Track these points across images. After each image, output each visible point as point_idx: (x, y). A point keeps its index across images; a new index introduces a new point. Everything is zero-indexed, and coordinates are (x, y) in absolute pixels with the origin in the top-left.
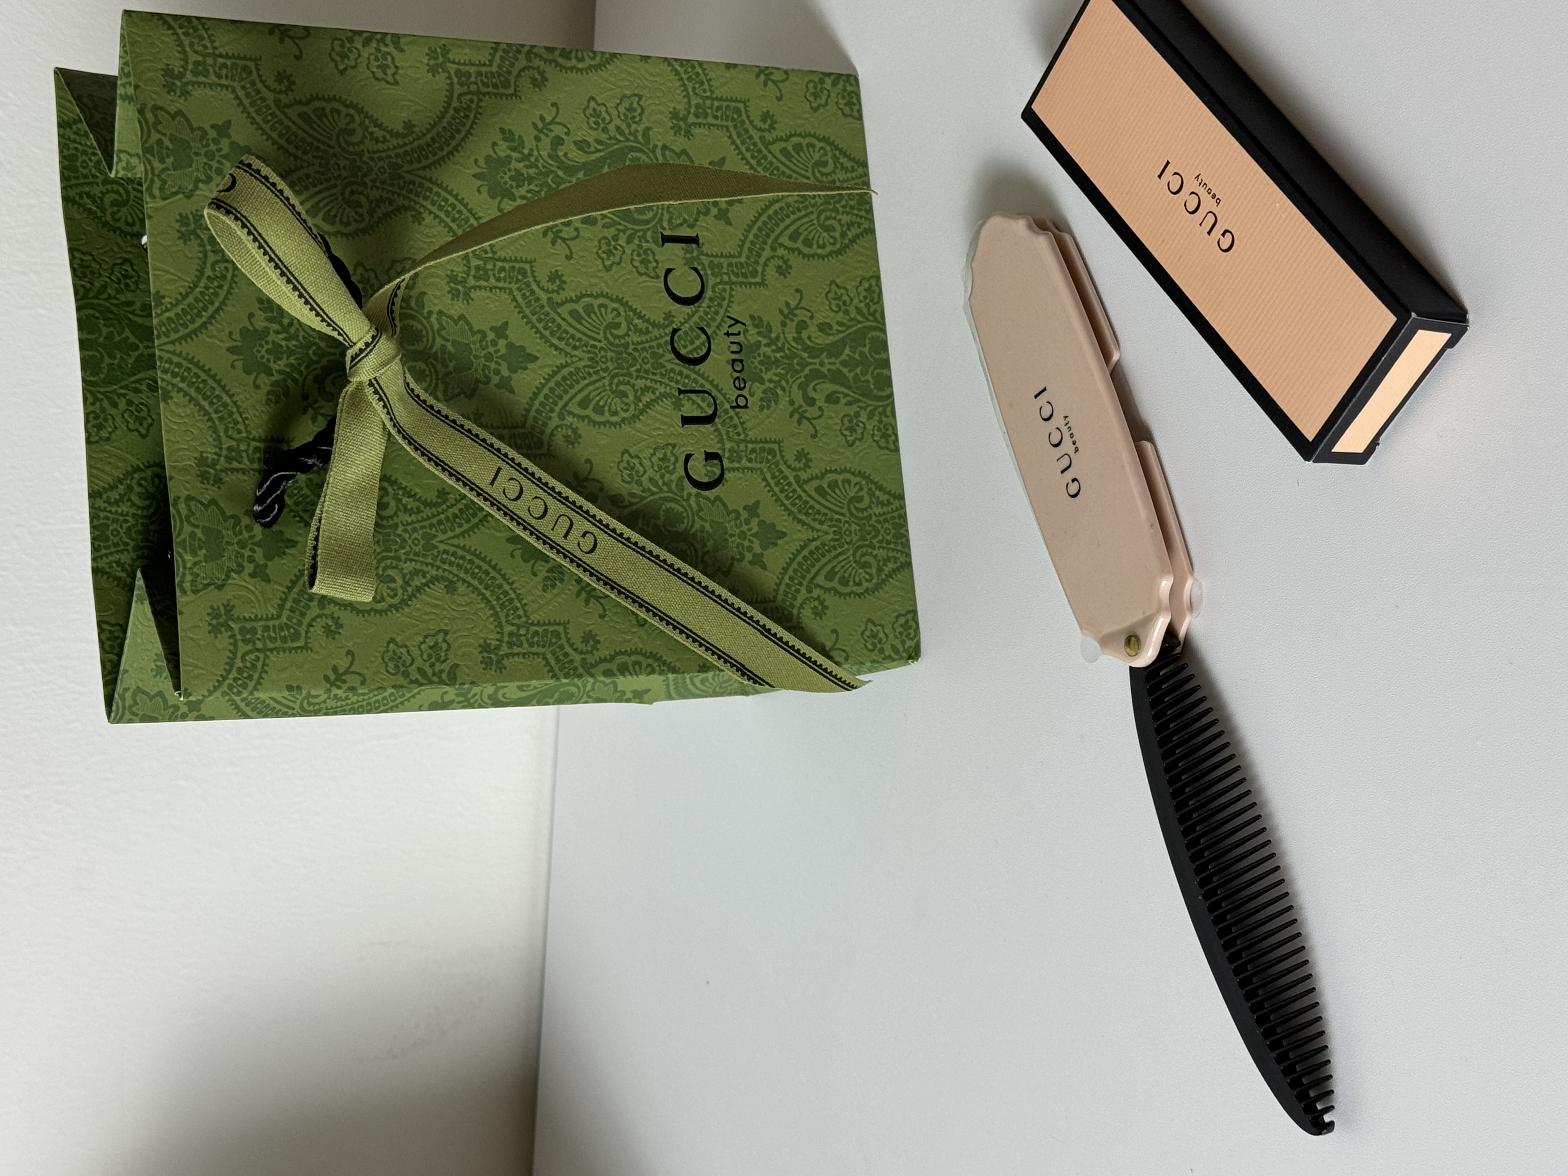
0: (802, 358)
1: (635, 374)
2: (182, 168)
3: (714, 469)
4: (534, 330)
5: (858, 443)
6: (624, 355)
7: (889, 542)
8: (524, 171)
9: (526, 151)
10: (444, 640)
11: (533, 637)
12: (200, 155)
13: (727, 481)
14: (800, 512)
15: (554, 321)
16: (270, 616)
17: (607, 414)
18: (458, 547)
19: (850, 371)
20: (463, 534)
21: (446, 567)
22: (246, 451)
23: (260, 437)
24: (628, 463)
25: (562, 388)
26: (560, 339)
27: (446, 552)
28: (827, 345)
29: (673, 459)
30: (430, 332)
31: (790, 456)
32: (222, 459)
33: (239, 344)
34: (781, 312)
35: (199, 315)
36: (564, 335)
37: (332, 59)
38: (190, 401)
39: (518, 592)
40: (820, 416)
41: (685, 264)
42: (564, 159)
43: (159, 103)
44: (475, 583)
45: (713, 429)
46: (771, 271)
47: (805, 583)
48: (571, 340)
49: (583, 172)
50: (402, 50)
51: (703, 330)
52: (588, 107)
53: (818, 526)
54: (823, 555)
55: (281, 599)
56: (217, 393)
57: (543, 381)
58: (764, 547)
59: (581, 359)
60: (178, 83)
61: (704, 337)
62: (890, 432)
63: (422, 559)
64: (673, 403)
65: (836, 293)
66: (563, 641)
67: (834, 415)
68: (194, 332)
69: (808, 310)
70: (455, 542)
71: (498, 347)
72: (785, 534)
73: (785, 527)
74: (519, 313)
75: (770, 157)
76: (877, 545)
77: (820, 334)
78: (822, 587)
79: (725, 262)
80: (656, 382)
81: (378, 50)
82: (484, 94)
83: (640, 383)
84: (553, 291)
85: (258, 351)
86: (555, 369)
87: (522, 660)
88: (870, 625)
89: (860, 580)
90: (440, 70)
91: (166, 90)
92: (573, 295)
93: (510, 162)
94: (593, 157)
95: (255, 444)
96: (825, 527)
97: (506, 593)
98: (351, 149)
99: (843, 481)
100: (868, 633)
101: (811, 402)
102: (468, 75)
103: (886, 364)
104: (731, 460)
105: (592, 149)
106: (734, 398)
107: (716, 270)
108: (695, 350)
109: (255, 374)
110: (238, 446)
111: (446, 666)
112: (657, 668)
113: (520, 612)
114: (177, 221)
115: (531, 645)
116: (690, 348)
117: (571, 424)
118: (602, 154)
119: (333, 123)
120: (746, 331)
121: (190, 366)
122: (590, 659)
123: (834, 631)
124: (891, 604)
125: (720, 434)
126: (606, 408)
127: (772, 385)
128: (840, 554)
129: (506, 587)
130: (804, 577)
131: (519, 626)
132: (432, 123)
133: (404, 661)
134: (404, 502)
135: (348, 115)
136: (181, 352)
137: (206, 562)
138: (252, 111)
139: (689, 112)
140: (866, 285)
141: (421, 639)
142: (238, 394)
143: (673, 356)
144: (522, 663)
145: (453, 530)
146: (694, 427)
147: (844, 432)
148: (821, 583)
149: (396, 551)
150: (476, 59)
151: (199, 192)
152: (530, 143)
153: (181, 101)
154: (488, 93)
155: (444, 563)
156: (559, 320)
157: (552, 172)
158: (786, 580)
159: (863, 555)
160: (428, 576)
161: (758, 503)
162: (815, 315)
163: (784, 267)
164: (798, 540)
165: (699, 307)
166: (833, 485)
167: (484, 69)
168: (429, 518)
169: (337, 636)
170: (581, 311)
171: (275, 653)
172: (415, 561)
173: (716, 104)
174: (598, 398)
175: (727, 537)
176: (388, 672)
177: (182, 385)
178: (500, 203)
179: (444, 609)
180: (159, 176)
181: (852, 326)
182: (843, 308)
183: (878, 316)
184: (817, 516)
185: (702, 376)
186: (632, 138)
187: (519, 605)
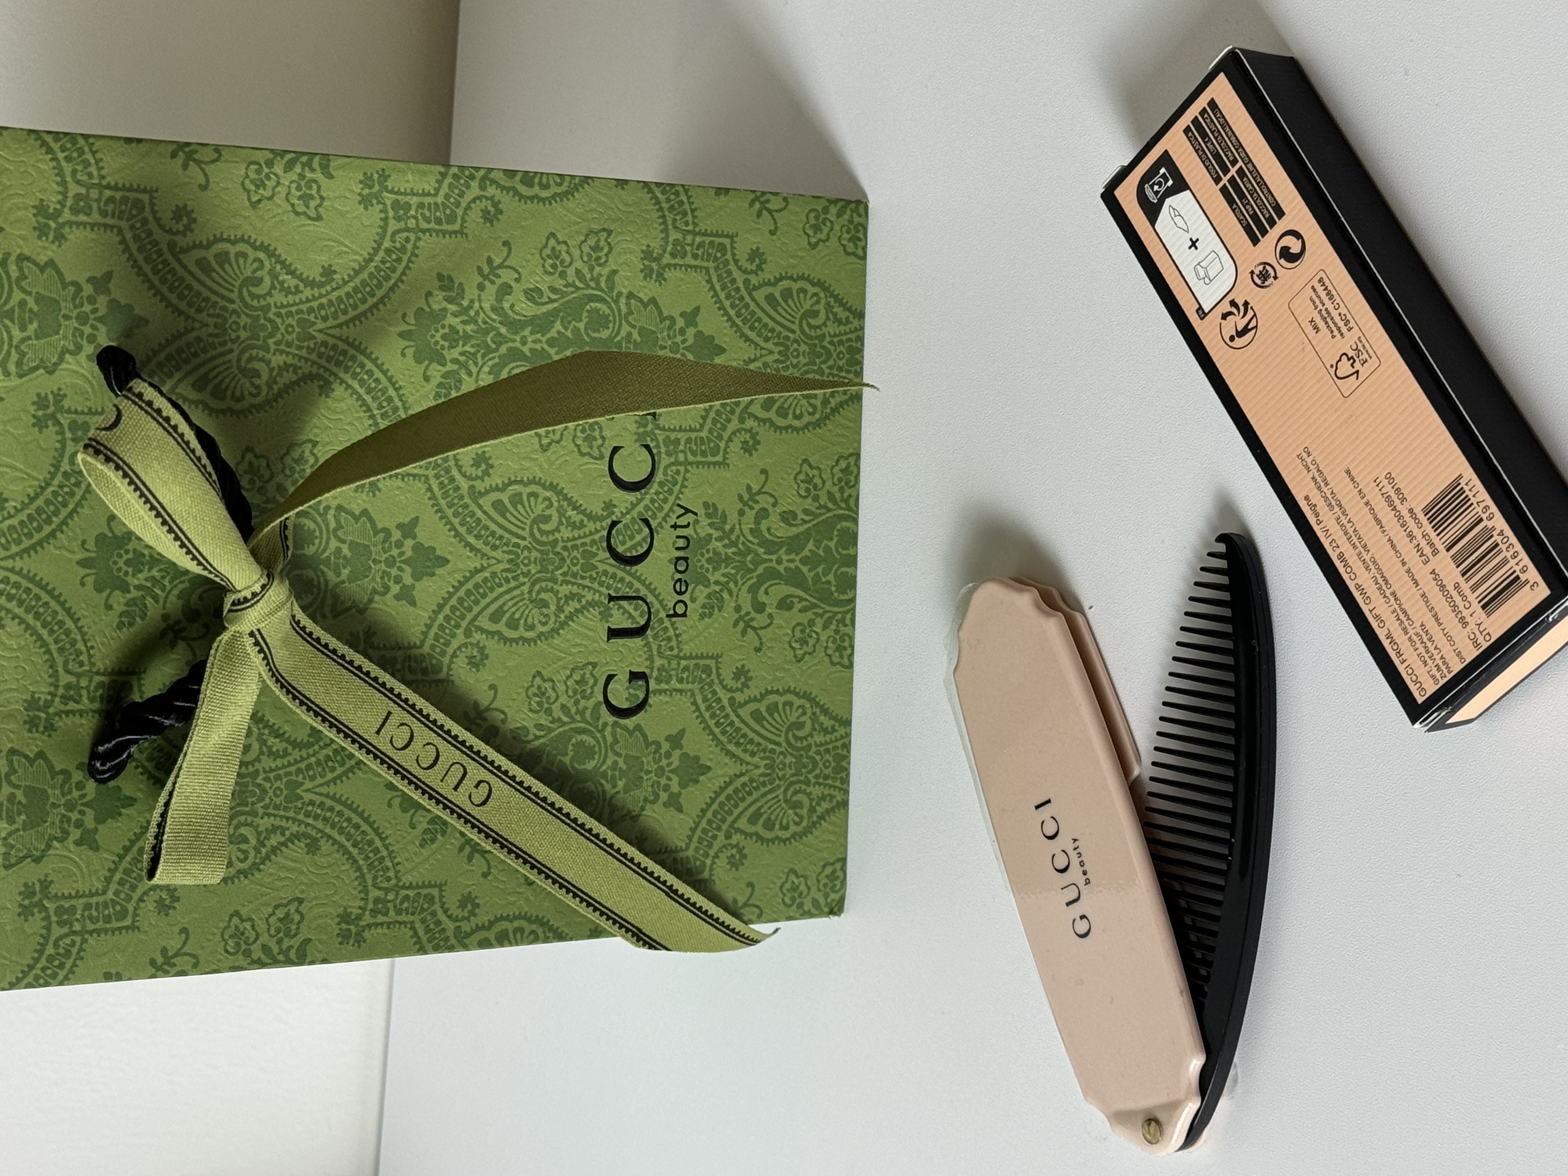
0: (757, 554)
1: (560, 578)
2: (46, 335)
3: (638, 692)
4: (448, 527)
5: (807, 658)
6: (551, 555)
7: (826, 777)
8: (460, 328)
9: (465, 303)
10: (297, 911)
11: (402, 902)
12: (71, 318)
13: (651, 706)
14: (730, 742)
15: (473, 514)
16: (93, 891)
17: (521, 629)
18: (327, 796)
19: (810, 570)
20: (334, 781)
21: (310, 821)
22: (87, 688)
23: (106, 669)
24: (539, 687)
25: (472, 598)
26: (478, 537)
27: (312, 803)
28: (790, 538)
29: (591, 681)
30: (325, 532)
31: (727, 674)
32: (57, 699)
33: (93, 555)
34: (740, 497)
35: (49, 521)
36: (483, 532)
37: (244, 189)
38: (25, 631)
39: (391, 848)
40: (769, 625)
41: (636, 441)
42: (510, 312)
43: (26, 252)
44: (342, 839)
45: (643, 643)
46: (735, 447)
47: (724, 827)
48: (490, 539)
49: (529, 329)
50: (331, 177)
51: (646, 522)
52: (546, 246)
53: (748, 758)
54: (750, 793)
55: (109, 870)
56: (60, 618)
57: (451, 590)
58: (683, 785)
59: (499, 562)
60: (52, 224)
61: (646, 530)
62: (846, 644)
63: (282, 813)
64: (600, 613)
65: (807, 475)
66: (437, 907)
67: (785, 622)
68: (40, 543)
69: (772, 496)
70: (324, 790)
71: (403, 549)
72: (709, 768)
73: (710, 760)
74: (433, 506)
75: (753, 306)
76: (813, 780)
77: (782, 524)
78: (743, 832)
79: (683, 437)
80: (584, 587)
81: (302, 176)
82: (424, 231)
83: (564, 590)
84: (477, 478)
85: (115, 563)
86: (468, 575)
87: (386, 931)
88: (792, 877)
89: (788, 823)
90: (374, 201)
91: (37, 233)
92: (500, 482)
93: (445, 317)
94: (544, 309)
95: (98, 679)
96: (756, 760)
97: (377, 851)
98: (255, 303)
99: (785, 704)
100: (788, 886)
101: (760, 608)
102: (408, 206)
103: (852, 561)
104: (659, 681)
105: (545, 299)
106: (671, 605)
107: (672, 447)
108: (634, 547)
109: (108, 591)
110: (78, 682)
111: (295, 942)
112: (541, 936)
113: (391, 874)
114: (34, 403)
115: (399, 912)
116: (629, 544)
117: (479, 642)
118: (556, 305)
119: (237, 272)
120: (697, 522)
121: (31, 586)
122: (466, 927)
123: (751, 885)
124: (818, 851)
125: (650, 650)
126: (522, 621)
127: (717, 588)
128: (770, 792)
129: (378, 843)
130: (723, 820)
131: (387, 890)
132: (357, 268)
133: (248, 938)
134: (269, 743)
135: (256, 259)
136: (22, 569)
137: (24, 830)
138: (140, 258)
139: (664, 251)
140: (843, 464)
141: (270, 910)
142: (85, 617)
143: (607, 555)
144: (385, 934)
145: (322, 777)
146: (620, 641)
147: (794, 645)
148: (742, 827)
149: (253, 804)
150: (419, 187)
151: (63, 366)
152: (471, 292)
153: (54, 248)
154: (428, 230)
155: (309, 816)
156: (479, 514)
157: (494, 328)
158: (704, 824)
159: (796, 793)
160: (287, 833)
161: (682, 732)
162: (780, 501)
163: (751, 443)
164: (723, 776)
165: (646, 493)
166: (773, 709)
167: (427, 200)
168: (296, 762)
169: (171, 911)
170: (506, 501)
171: (95, 935)
172: (275, 816)
173: (698, 239)
174: (513, 610)
175: (643, 774)
176: (226, 951)
177: (17, 611)
178: (427, 368)
179: (302, 873)
180: (17, 347)
181: (821, 515)
182: (813, 492)
183: (852, 502)
184: (748, 747)
185: (638, 579)
186: (592, 284)
187: (390, 865)
